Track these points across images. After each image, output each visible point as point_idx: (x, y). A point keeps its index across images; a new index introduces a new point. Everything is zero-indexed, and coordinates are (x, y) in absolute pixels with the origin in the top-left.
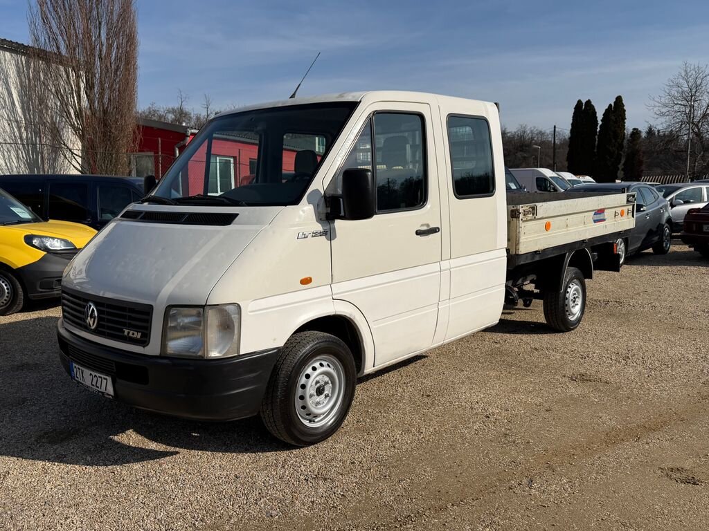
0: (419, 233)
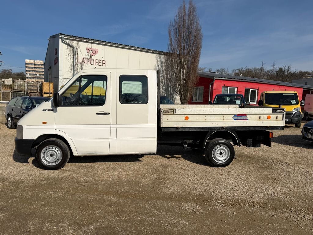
0: (97, 114)
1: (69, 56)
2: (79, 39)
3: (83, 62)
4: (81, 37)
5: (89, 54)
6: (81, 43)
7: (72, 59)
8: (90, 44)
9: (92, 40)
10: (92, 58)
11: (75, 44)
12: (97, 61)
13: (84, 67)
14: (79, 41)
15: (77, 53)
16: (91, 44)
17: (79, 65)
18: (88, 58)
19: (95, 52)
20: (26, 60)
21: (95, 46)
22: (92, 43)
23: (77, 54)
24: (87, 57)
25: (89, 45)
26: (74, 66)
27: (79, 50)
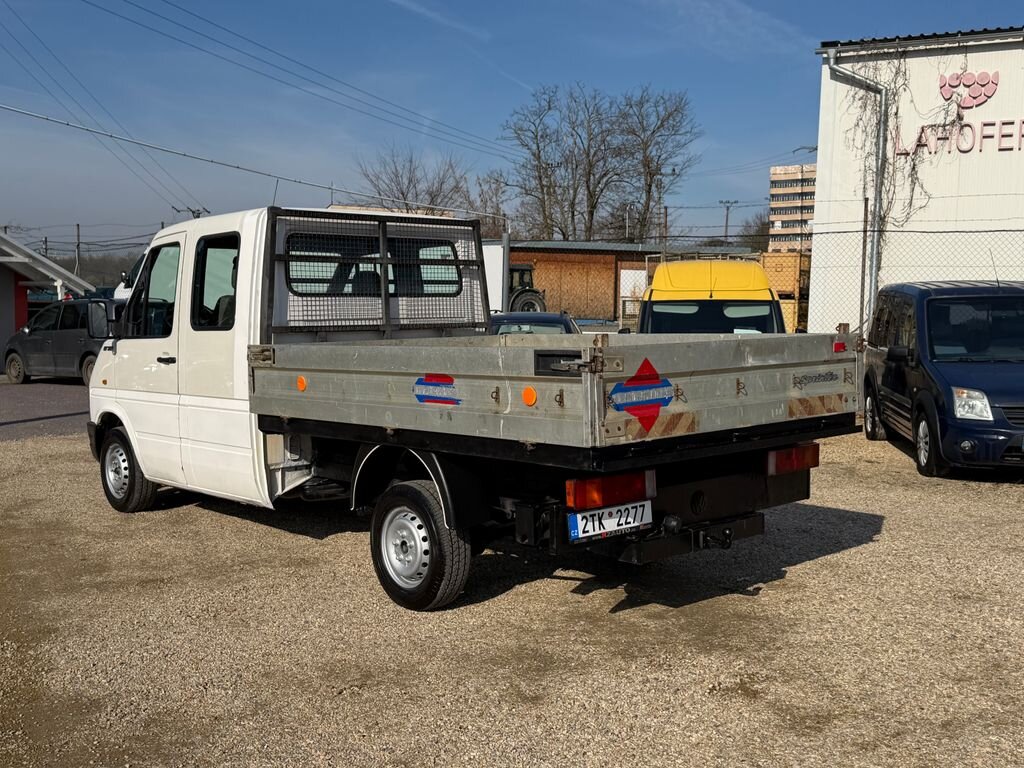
1: (859, 131)
2: (902, 46)
3: (920, 145)
4: (910, 38)
5: (954, 107)
6: (912, 63)
7: (871, 140)
8: (959, 58)
9: (966, 38)
10: (965, 121)
11: (883, 72)
12: (988, 131)
13: (923, 171)
14: (904, 55)
15: (894, 110)
16: (961, 57)
17: (903, 164)
18: (944, 126)
19: (984, 89)
20: (772, 170)
21: (980, 63)
22: (966, 50)
23: (896, 114)
24: (940, 120)
25: (952, 64)
26: (881, 172)
27: (904, 99)
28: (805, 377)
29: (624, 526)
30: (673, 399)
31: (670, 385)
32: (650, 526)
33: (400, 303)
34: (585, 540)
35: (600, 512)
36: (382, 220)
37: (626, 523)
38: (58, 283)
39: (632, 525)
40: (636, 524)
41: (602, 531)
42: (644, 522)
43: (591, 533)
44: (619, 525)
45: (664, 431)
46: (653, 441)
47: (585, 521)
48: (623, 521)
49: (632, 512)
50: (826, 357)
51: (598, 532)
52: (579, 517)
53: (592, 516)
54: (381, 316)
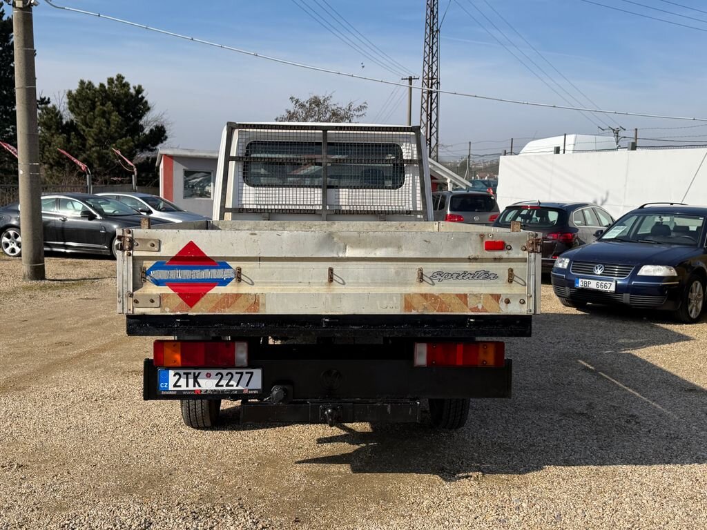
28: (440, 274)
29: (225, 388)
30: (234, 281)
31: (230, 267)
32: (256, 392)
33: (341, 193)
34: (175, 393)
35: (197, 372)
36: (325, 129)
37: (227, 385)
38: (448, 181)
39: (235, 388)
40: (240, 388)
41: (197, 388)
42: (250, 387)
43: (184, 388)
44: (217, 385)
45: (215, 308)
46: (196, 315)
47: (177, 377)
48: (224, 382)
49: (237, 377)
50: (472, 254)
51: (191, 387)
52: (171, 373)
53: (187, 374)
54: (319, 203)
